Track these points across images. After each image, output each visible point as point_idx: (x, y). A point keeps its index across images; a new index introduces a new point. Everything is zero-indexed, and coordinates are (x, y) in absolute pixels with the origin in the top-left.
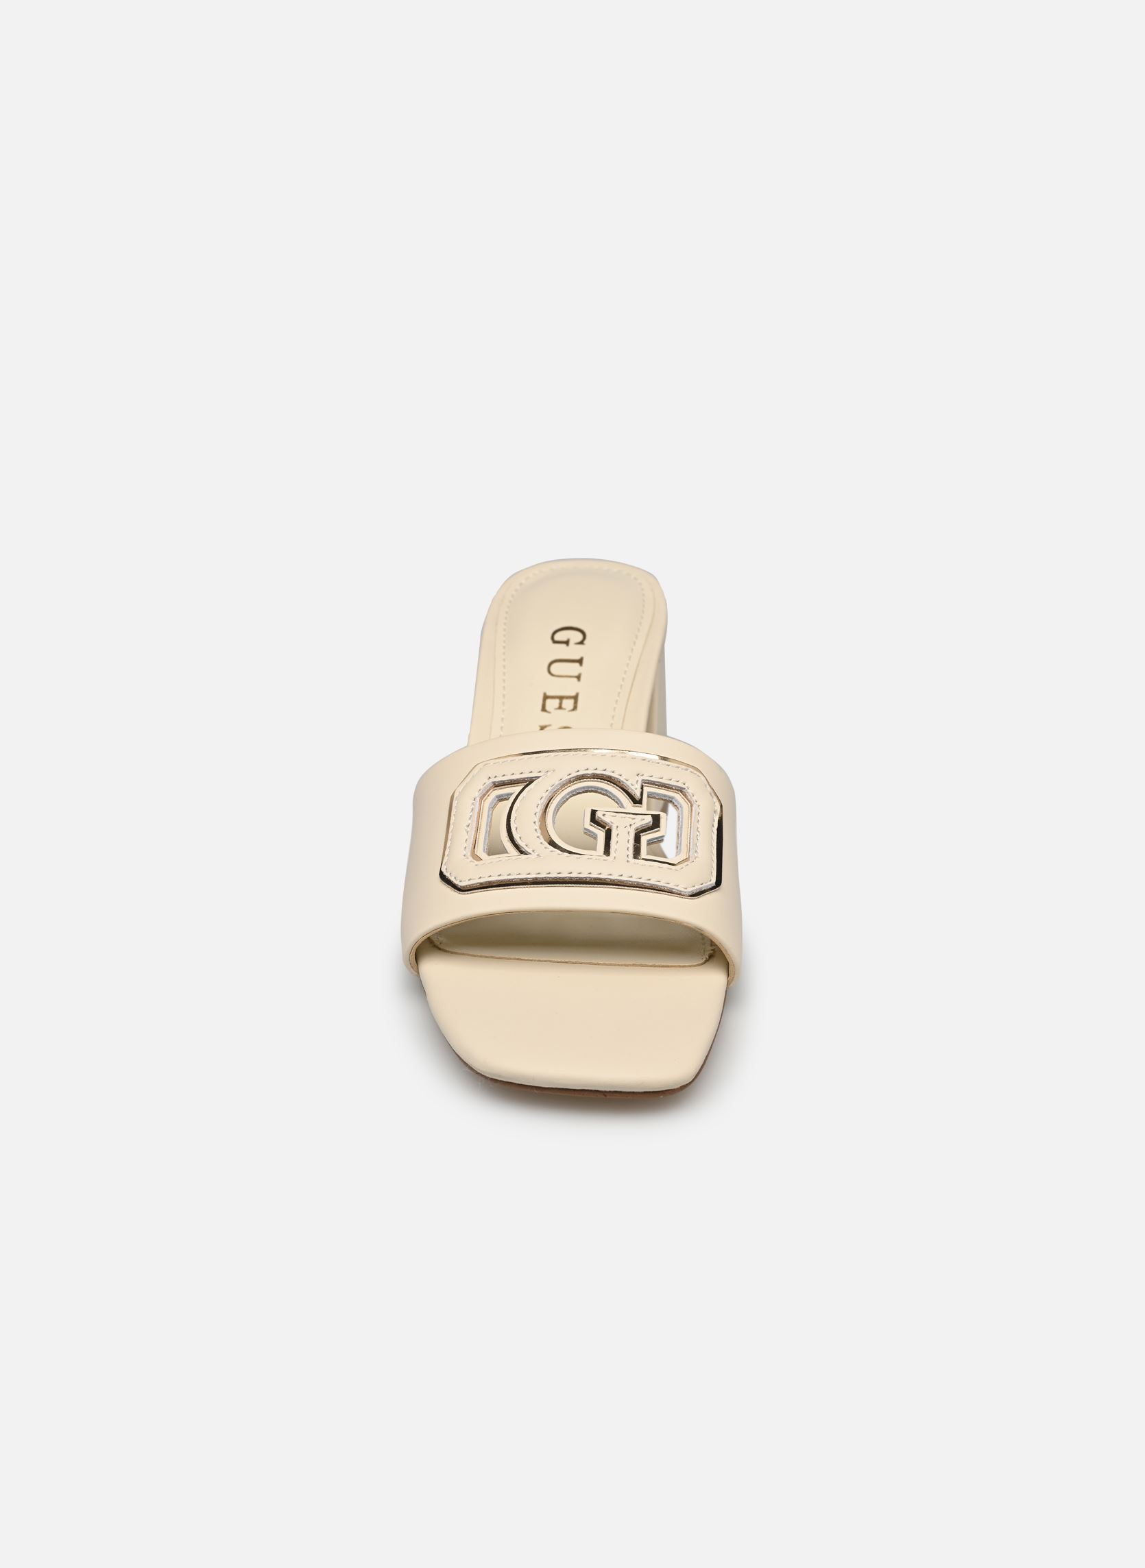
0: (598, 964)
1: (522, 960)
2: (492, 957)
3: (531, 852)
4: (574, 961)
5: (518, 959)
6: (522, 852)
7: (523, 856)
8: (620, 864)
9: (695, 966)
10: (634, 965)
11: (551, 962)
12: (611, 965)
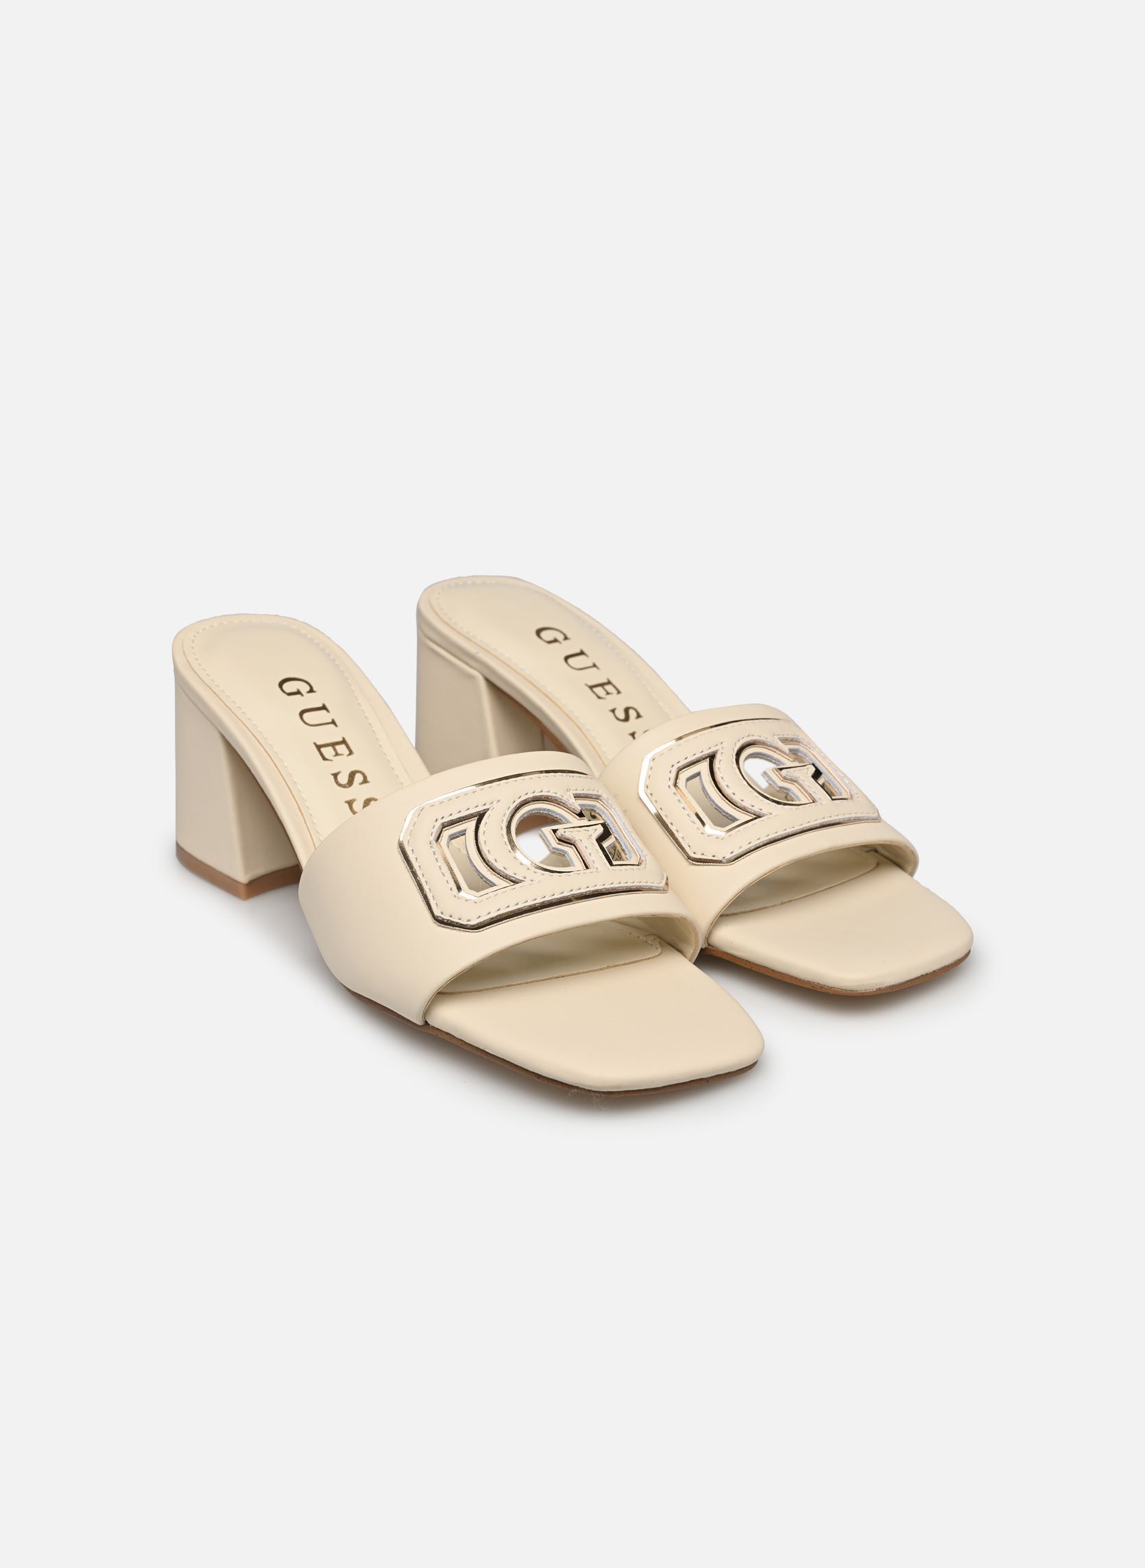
0: (578, 974)
1: (512, 985)
2: (486, 989)
3: (523, 879)
4: (556, 976)
5: (509, 986)
6: (515, 882)
7: (517, 886)
8: (603, 875)
9: (657, 956)
10: (608, 967)
11: (537, 981)
12: (589, 972)
